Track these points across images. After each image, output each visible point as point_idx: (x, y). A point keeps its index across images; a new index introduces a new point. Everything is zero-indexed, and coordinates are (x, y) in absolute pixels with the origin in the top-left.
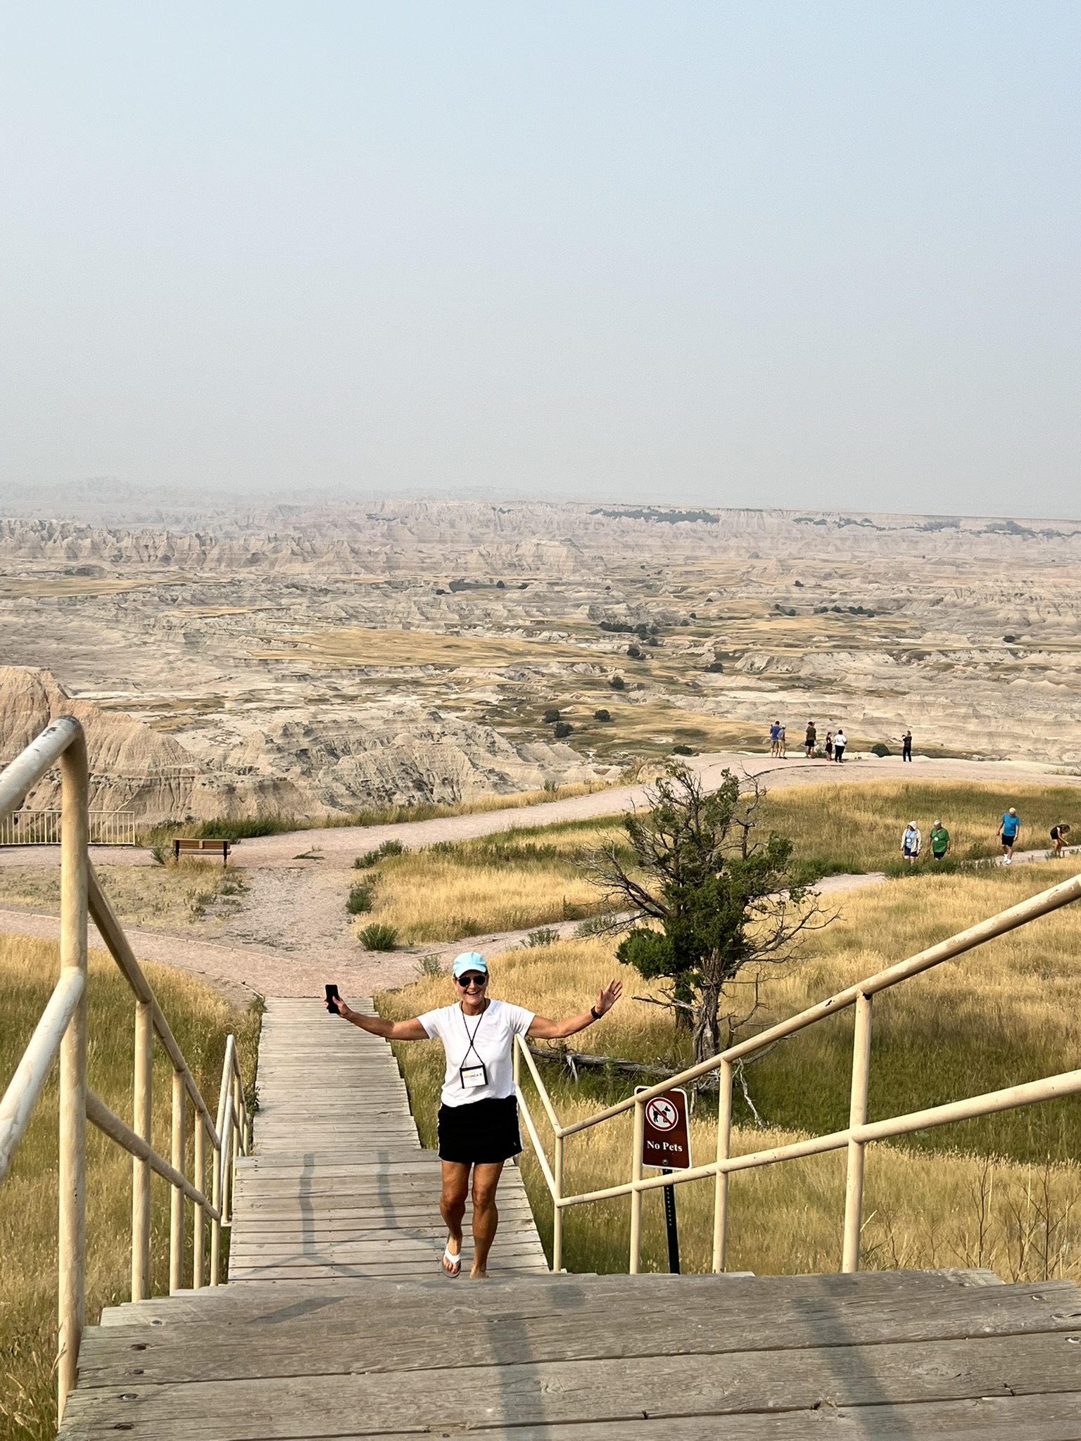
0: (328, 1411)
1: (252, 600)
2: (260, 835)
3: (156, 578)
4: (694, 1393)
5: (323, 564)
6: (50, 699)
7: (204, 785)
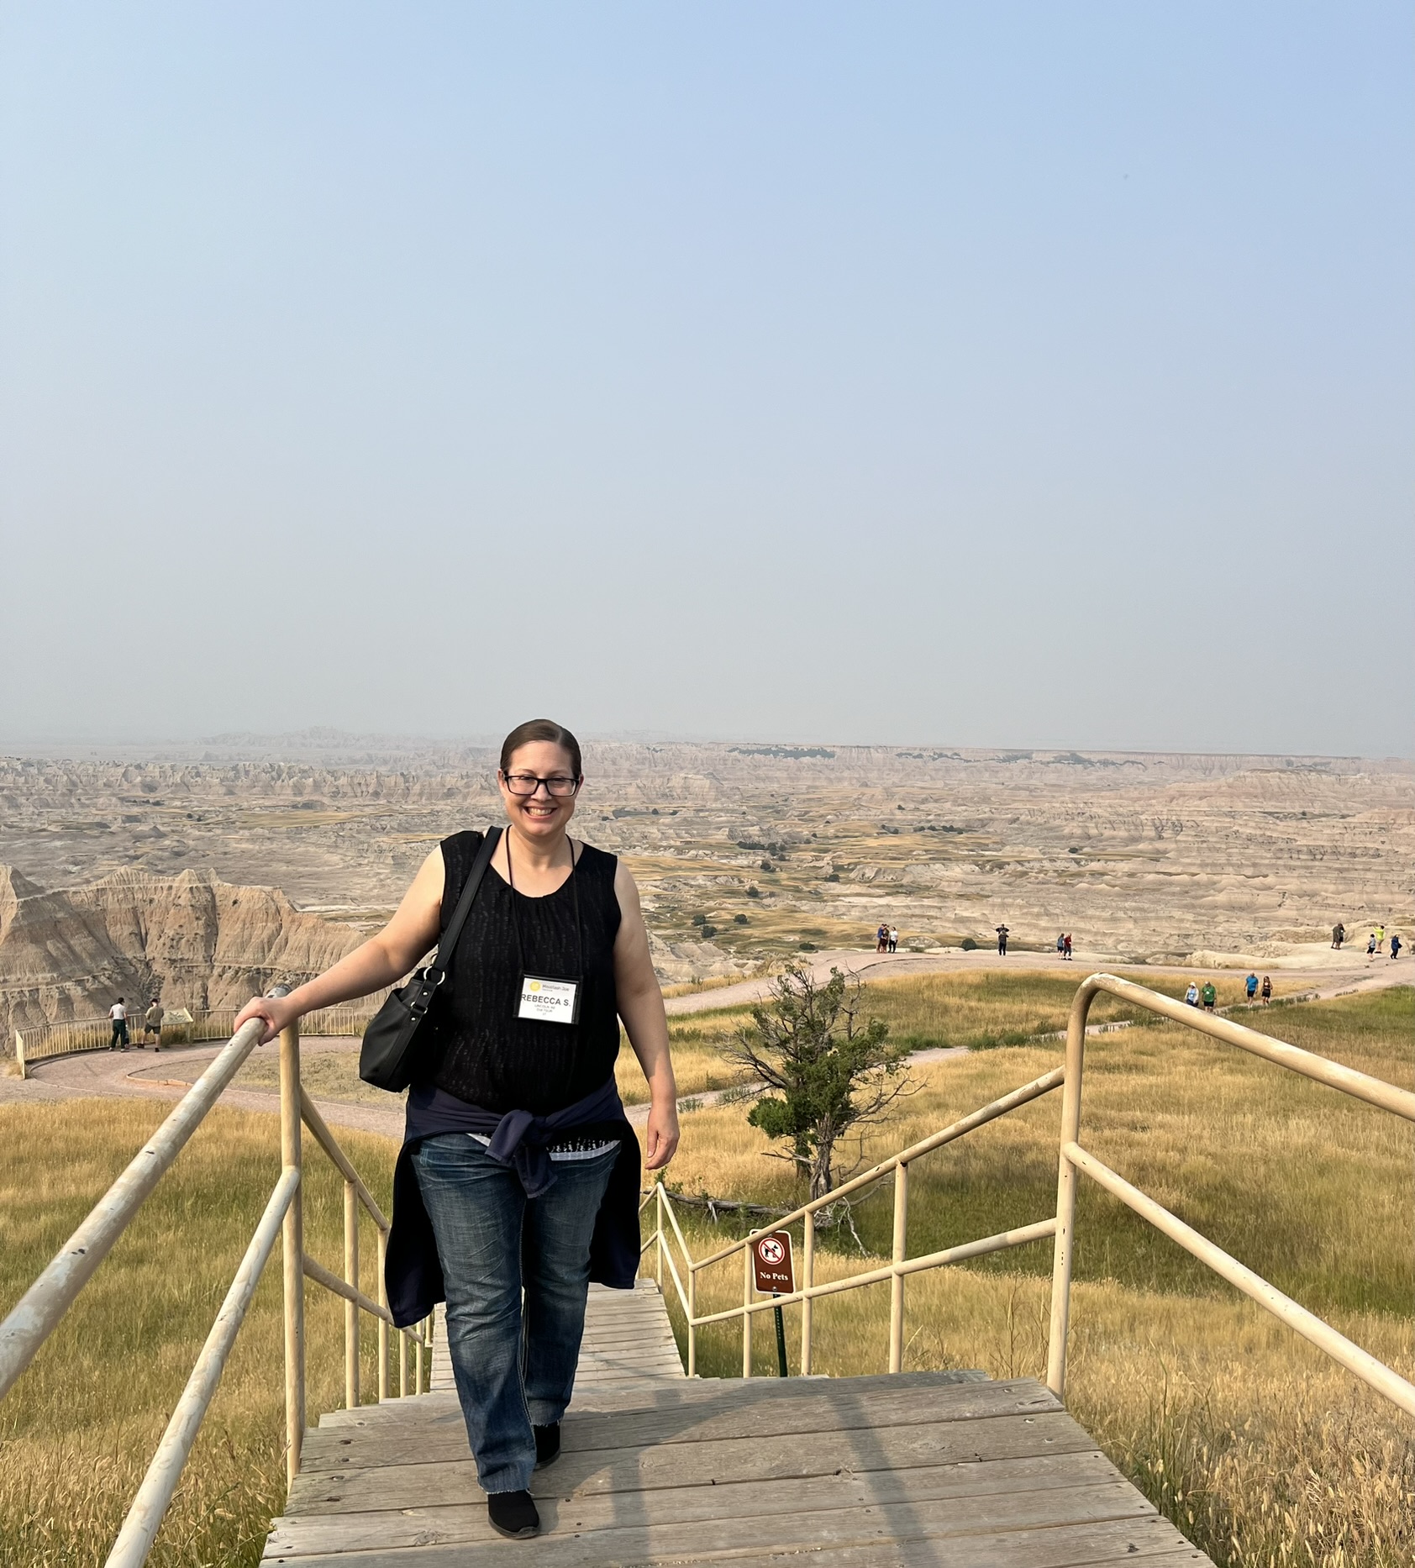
3: (368, 810)
4: (750, 1465)
6: (282, 913)
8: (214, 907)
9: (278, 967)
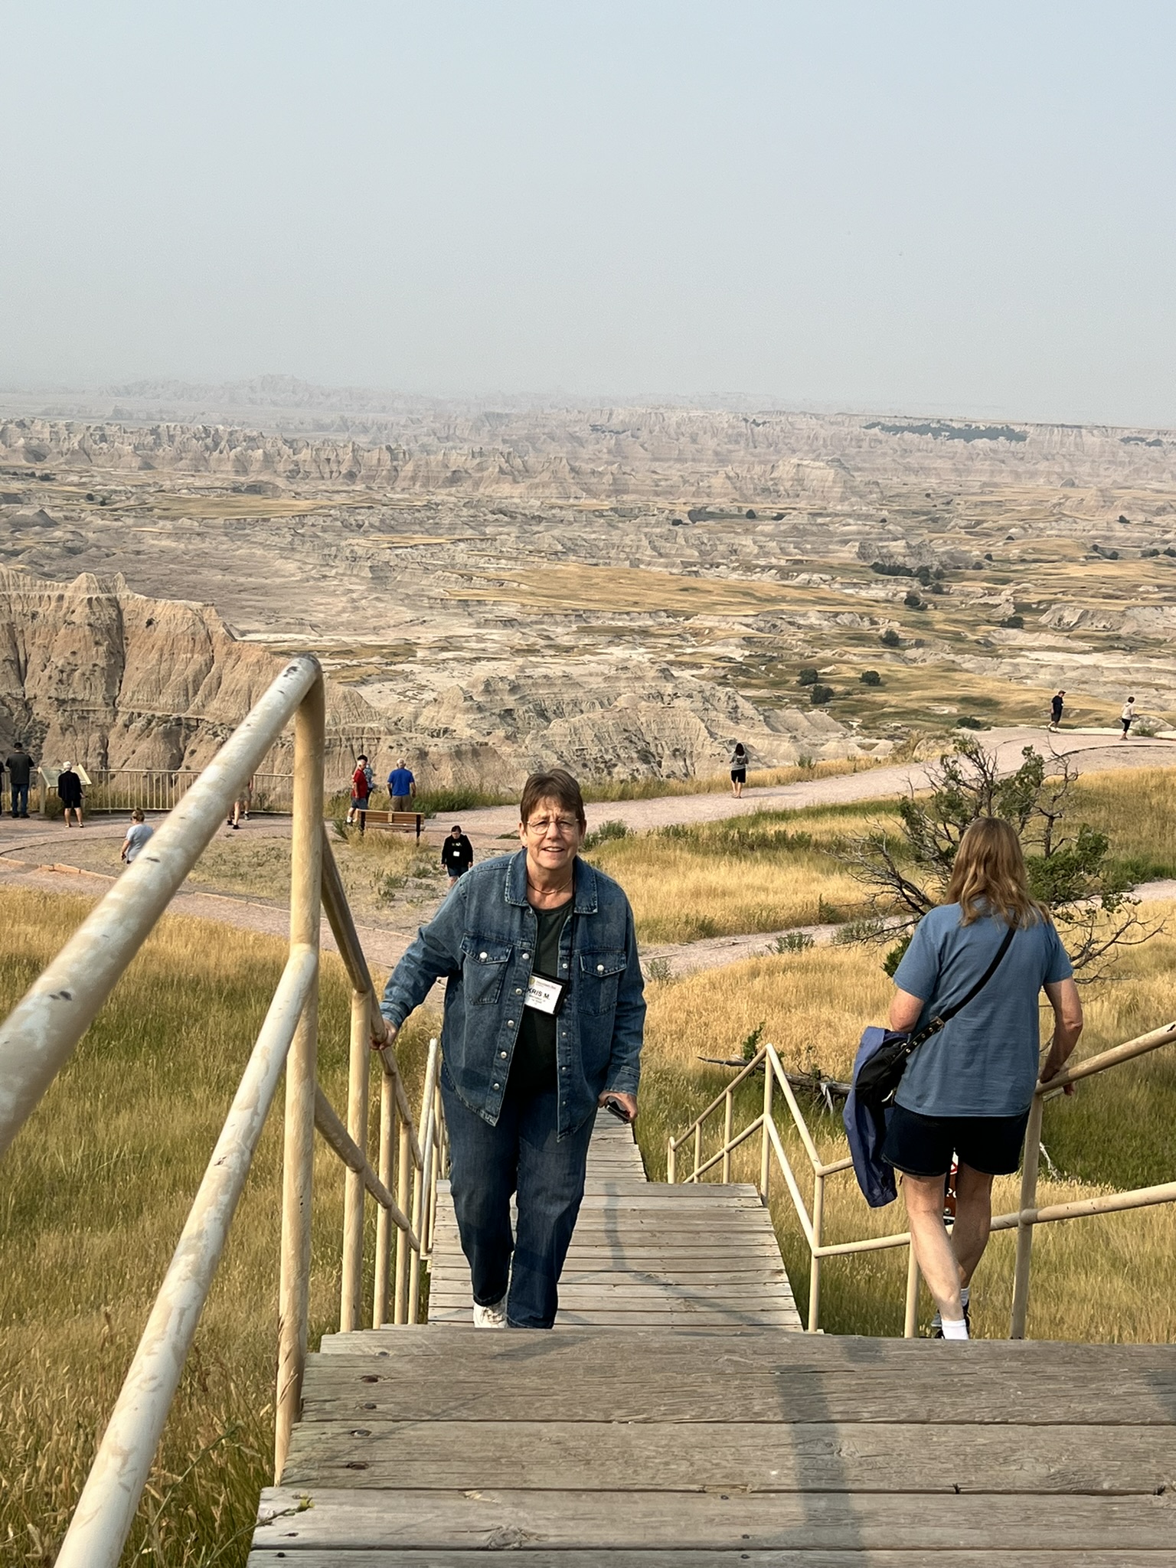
0: (588, 1462)
1: (452, 528)
2: (459, 810)
3: (339, 499)
4: (1014, 1468)
5: (537, 486)
6: (214, 640)
7: (391, 747)
8: (121, 628)
9: (207, 718)
